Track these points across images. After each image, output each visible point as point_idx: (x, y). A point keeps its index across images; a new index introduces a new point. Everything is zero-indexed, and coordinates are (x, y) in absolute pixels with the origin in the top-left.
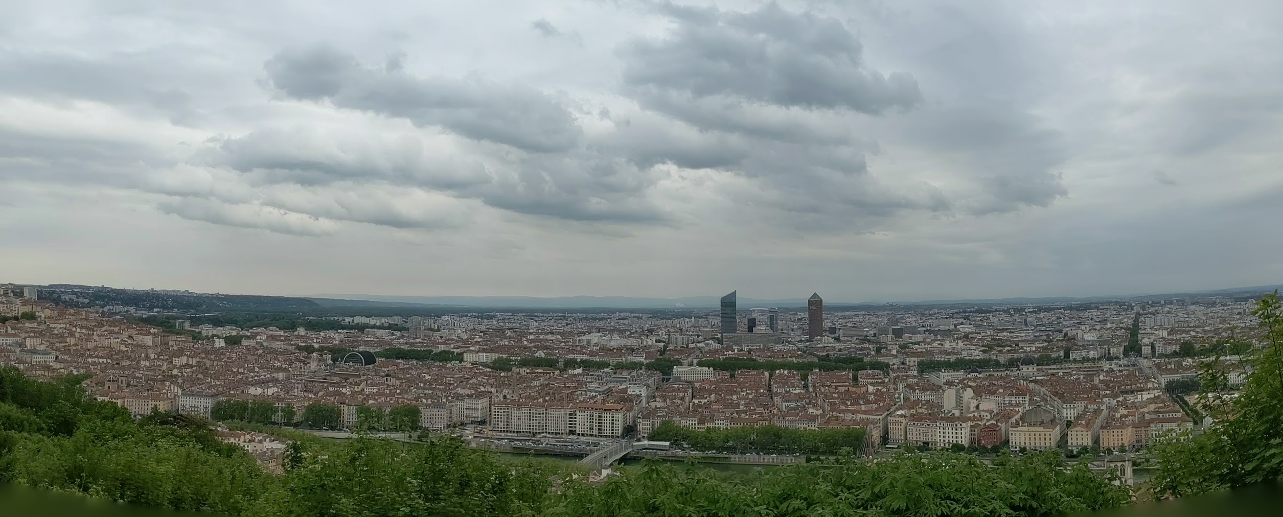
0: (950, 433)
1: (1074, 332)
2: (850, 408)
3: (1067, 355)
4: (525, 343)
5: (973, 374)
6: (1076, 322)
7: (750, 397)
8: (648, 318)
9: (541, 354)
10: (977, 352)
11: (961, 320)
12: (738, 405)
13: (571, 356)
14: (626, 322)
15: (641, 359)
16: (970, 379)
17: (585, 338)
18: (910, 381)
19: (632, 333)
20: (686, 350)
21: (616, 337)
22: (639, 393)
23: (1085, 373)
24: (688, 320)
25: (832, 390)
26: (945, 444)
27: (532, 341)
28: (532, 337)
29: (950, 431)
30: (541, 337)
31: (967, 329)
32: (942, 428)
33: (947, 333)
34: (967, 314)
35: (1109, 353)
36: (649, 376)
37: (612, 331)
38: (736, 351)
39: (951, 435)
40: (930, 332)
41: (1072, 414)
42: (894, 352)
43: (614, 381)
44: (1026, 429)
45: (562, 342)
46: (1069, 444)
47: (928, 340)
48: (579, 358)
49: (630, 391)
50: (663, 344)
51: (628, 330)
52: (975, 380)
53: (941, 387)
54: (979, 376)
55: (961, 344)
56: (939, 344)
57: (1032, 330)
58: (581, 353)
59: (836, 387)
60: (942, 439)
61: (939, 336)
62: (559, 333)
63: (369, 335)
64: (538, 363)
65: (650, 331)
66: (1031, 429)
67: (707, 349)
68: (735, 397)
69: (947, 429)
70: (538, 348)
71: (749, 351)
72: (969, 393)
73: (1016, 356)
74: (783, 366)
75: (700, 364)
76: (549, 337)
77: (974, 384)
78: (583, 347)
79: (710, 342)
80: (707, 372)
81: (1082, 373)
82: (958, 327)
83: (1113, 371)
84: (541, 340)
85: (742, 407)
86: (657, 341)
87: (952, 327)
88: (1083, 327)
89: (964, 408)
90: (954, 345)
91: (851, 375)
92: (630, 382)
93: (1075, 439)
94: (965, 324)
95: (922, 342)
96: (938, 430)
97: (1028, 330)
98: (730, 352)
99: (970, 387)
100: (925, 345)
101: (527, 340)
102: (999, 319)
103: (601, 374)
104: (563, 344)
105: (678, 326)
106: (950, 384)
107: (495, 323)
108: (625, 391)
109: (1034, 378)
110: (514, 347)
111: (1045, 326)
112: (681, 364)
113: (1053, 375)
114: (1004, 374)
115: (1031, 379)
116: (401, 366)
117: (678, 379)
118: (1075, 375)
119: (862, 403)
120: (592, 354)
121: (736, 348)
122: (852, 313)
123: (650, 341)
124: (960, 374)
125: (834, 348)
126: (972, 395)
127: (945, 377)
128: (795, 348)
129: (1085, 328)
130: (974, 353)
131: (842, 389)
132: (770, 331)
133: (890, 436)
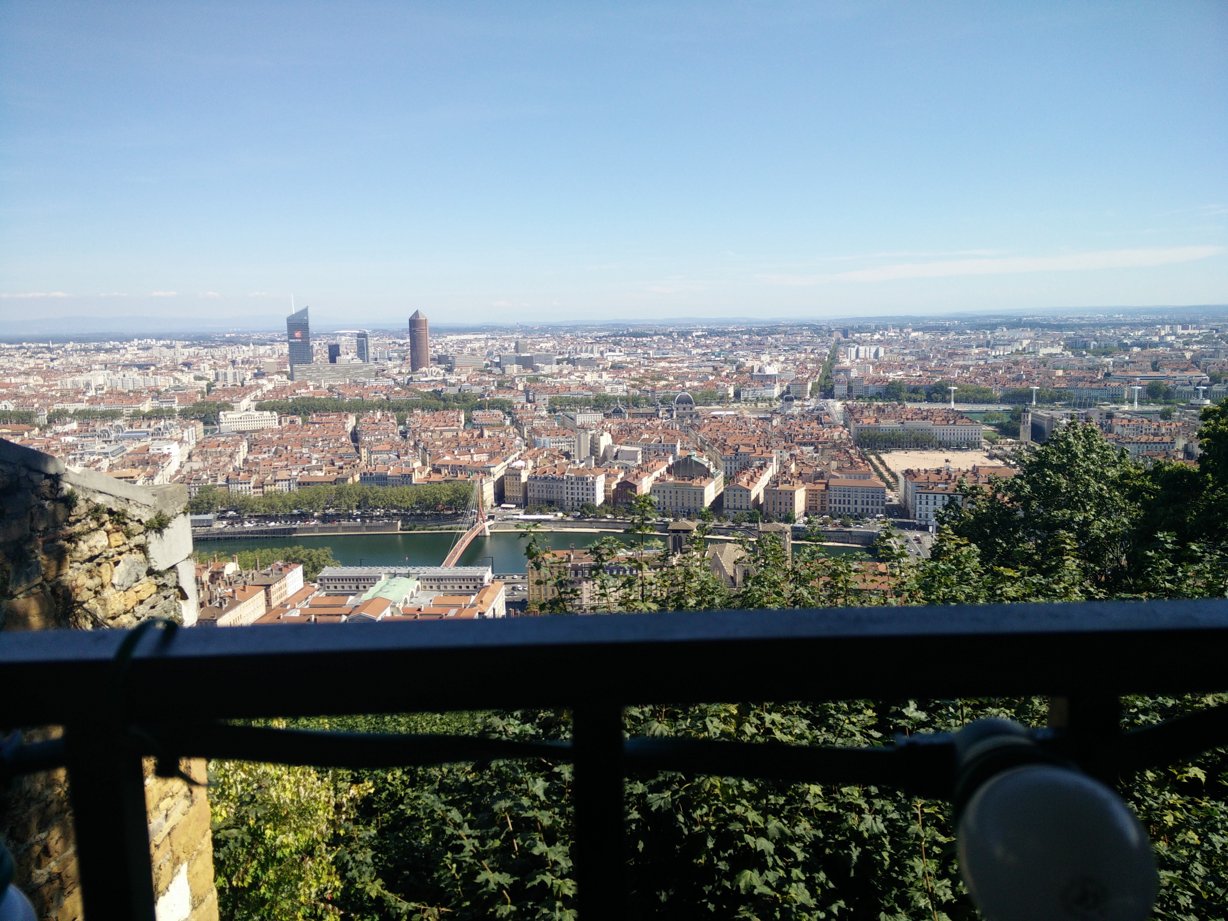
0: (581, 489)
2: (458, 458)
3: (737, 393)
7: (326, 448)
8: (185, 347)
9: (7, 406)
10: (625, 387)
11: (610, 346)
15: (173, 404)
16: (610, 421)
17: (82, 378)
19: (157, 369)
20: (240, 389)
21: (134, 374)
22: (166, 452)
24: (244, 348)
25: (436, 436)
26: (573, 504)
29: (580, 486)
30: (8, 380)
31: (615, 358)
32: (570, 483)
33: (590, 363)
34: (618, 338)
36: (184, 427)
37: (125, 366)
38: (311, 388)
39: (581, 492)
40: (570, 361)
41: (733, 468)
43: (129, 438)
44: (672, 485)
45: (43, 386)
46: (725, 505)
47: (565, 372)
48: (72, 407)
50: (205, 383)
51: (154, 365)
53: (574, 431)
55: (606, 377)
56: (578, 377)
58: (76, 400)
59: (441, 432)
60: (570, 497)
61: (579, 367)
65: (187, 365)
67: (269, 387)
68: (304, 449)
69: (576, 484)
71: (331, 389)
74: (373, 407)
75: (260, 408)
76: (21, 379)
78: (78, 392)
79: (276, 377)
80: (269, 418)
85: (314, 463)
86: (198, 378)
87: (598, 355)
88: (763, 357)
90: (597, 377)
91: (462, 417)
92: (154, 437)
93: (732, 501)
94: (614, 351)
95: (557, 374)
96: (566, 486)
98: (303, 391)
99: (610, 431)
100: (560, 377)
103: (107, 428)
104: (44, 389)
105: (229, 357)
106: (585, 427)
108: (146, 449)
109: (691, 421)
112: (232, 409)
113: (715, 417)
115: (688, 422)
117: (227, 429)
118: (743, 418)
119: (473, 451)
120: (94, 400)
121: (311, 384)
122: (471, 337)
123: (187, 378)
124: (599, 417)
125: (444, 381)
126: (610, 441)
127: (581, 419)
128: (392, 383)
129: (765, 358)
130: (620, 388)
131: (449, 435)
132: (359, 361)
133: (507, 493)
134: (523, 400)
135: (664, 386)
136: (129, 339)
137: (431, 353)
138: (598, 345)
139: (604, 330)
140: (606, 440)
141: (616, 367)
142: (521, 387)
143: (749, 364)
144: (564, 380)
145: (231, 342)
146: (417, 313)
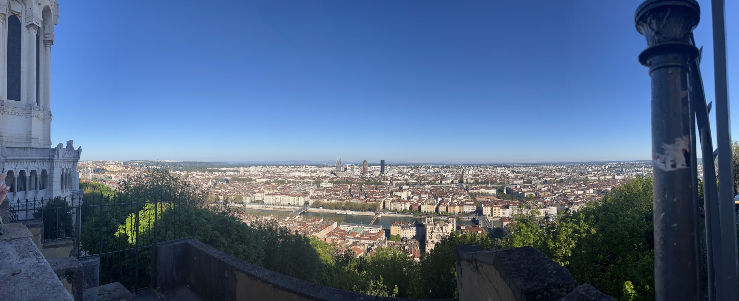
2: (374, 197)
3: (441, 182)
4: (275, 175)
7: (343, 192)
9: (280, 179)
11: (410, 170)
12: (339, 195)
13: (289, 179)
14: (307, 168)
15: (311, 180)
16: (411, 188)
17: (294, 174)
18: (392, 189)
20: (325, 178)
21: (304, 173)
22: (310, 191)
26: (401, 210)
27: (278, 175)
28: (278, 173)
30: (281, 173)
31: (412, 173)
33: (405, 174)
36: (313, 186)
37: (302, 172)
39: (403, 206)
40: (400, 173)
43: (302, 187)
44: (426, 205)
46: (439, 211)
47: (400, 176)
48: (292, 180)
49: (307, 191)
50: (318, 176)
51: (308, 171)
52: (412, 189)
54: (414, 188)
56: (403, 177)
58: (292, 178)
60: (401, 208)
62: (286, 172)
63: (228, 173)
64: (280, 182)
65: (314, 171)
66: (428, 205)
67: (331, 177)
68: (339, 193)
70: (280, 177)
71: (345, 178)
73: (426, 181)
74: (354, 183)
75: (329, 182)
76: (283, 173)
77: (412, 190)
79: (333, 175)
80: (331, 185)
82: (409, 172)
83: (454, 188)
84: (280, 174)
85: (340, 196)
86: (316, 175)
89: (408, 198)
90: (407, 177)
91: (375, 186)
92: (307, 188)
93: (441, 209)
96: (400, 205)
98: (338, 178)
99: (410, 191)
101: (276, 174)
102: (422, 170)
103: (298, 185)
104: (287, 176)
105: (324, 170)
106: (405, 190)
107: (267, 169)
108: (305, 190)
110: (272, 177)
112: (323, 182)
113: (436, 188)
114: (421, 187)
115: (429, 189)
116: (237, 183)
117: (322, 186)
118: (443, 188)
119: (377, 195)
120: (296, 179)
121: (340, 177)
122: (377, 167)
123: (314, 175)
124: (408, 187)
125: (371, 177)
126: (411, 194)
127: (404, 187)
128: (358, 177)
129: (447, 173)
130: (413, 180)
131: (372, 191)
132: (351, 172)
133: (386, 206)
134: (389, 182)
136: (303, 165)
137: (369, 170)
138: (407, 169)
139: (408, 166)
140: (410, 193)
141: (412, 175)
142: (389, 179)
143: (443, 175)
144: (400, 178)
145: (324, 166)
146: (365, 161)
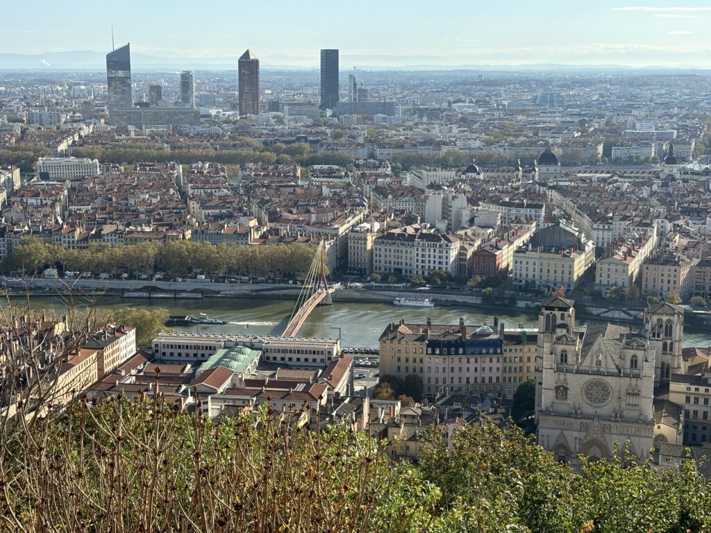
0: (432, 256)
1: (622, 119)
3: (607, 153)
5: (470, 174)
6: (626, 103)
10: (478, 142)
18: (380, 181)
23: (630, 180)
24: (58, 87)
26: (423, 273)
29: (432, 253)
32: (420, 249)
33: (437, 114)
34: (468, 87)
35: (671, 153)
38: (133, 134)
39: (432, 259)
40: (414, 111)
41: (606, 240)
42: (361, 140)
44: (536, 255)
46: (597, 281)
47: (410, 123)
50: (19, 125)
52: (471, 182)
53: (423, 191)
54: (477, 177)
55: (455, 130)
57: (559, 112)
60: (420, 264)
61: (425, 119)
66: (545, 256)
69: (427, 250)
71: (153, 136)
72: (462, 201)
73: (531, 150)
77: (469, 189)
79: (94, 121)
80: (90, 166)
81: (626, 180)
82: (453, 105)
83: (674, 179)
87: (445, 105)
88: (635, 112)
89: (453, 223)
91: (299, 171)
93: (605, 275)
94: (464, 102)
95: (401, 126)
96: (416, 252)
97: (555, 113)
98: (124, 136)
99: (464, 192)
100: (405, 130)
102: (513, 96)
106: (435, 187)
109: (555, 183)
111: (578, 106)
112: (49, 155)
113: (583, 180)
115: (552, 184)
117: (45, 177)
118: (616, 181)
119: (312, 210)
121: (131, 128)
124: (451, 174)
126: (465, 204)
127: (431, 177)
128: (219, 131)
130: (473, 144)
133: (351, 258)
134: (365, 155)
135: (522, 143)
140: (460, 203)
141: (467, 120)
144: (409, 133)
146: (247, 53)
